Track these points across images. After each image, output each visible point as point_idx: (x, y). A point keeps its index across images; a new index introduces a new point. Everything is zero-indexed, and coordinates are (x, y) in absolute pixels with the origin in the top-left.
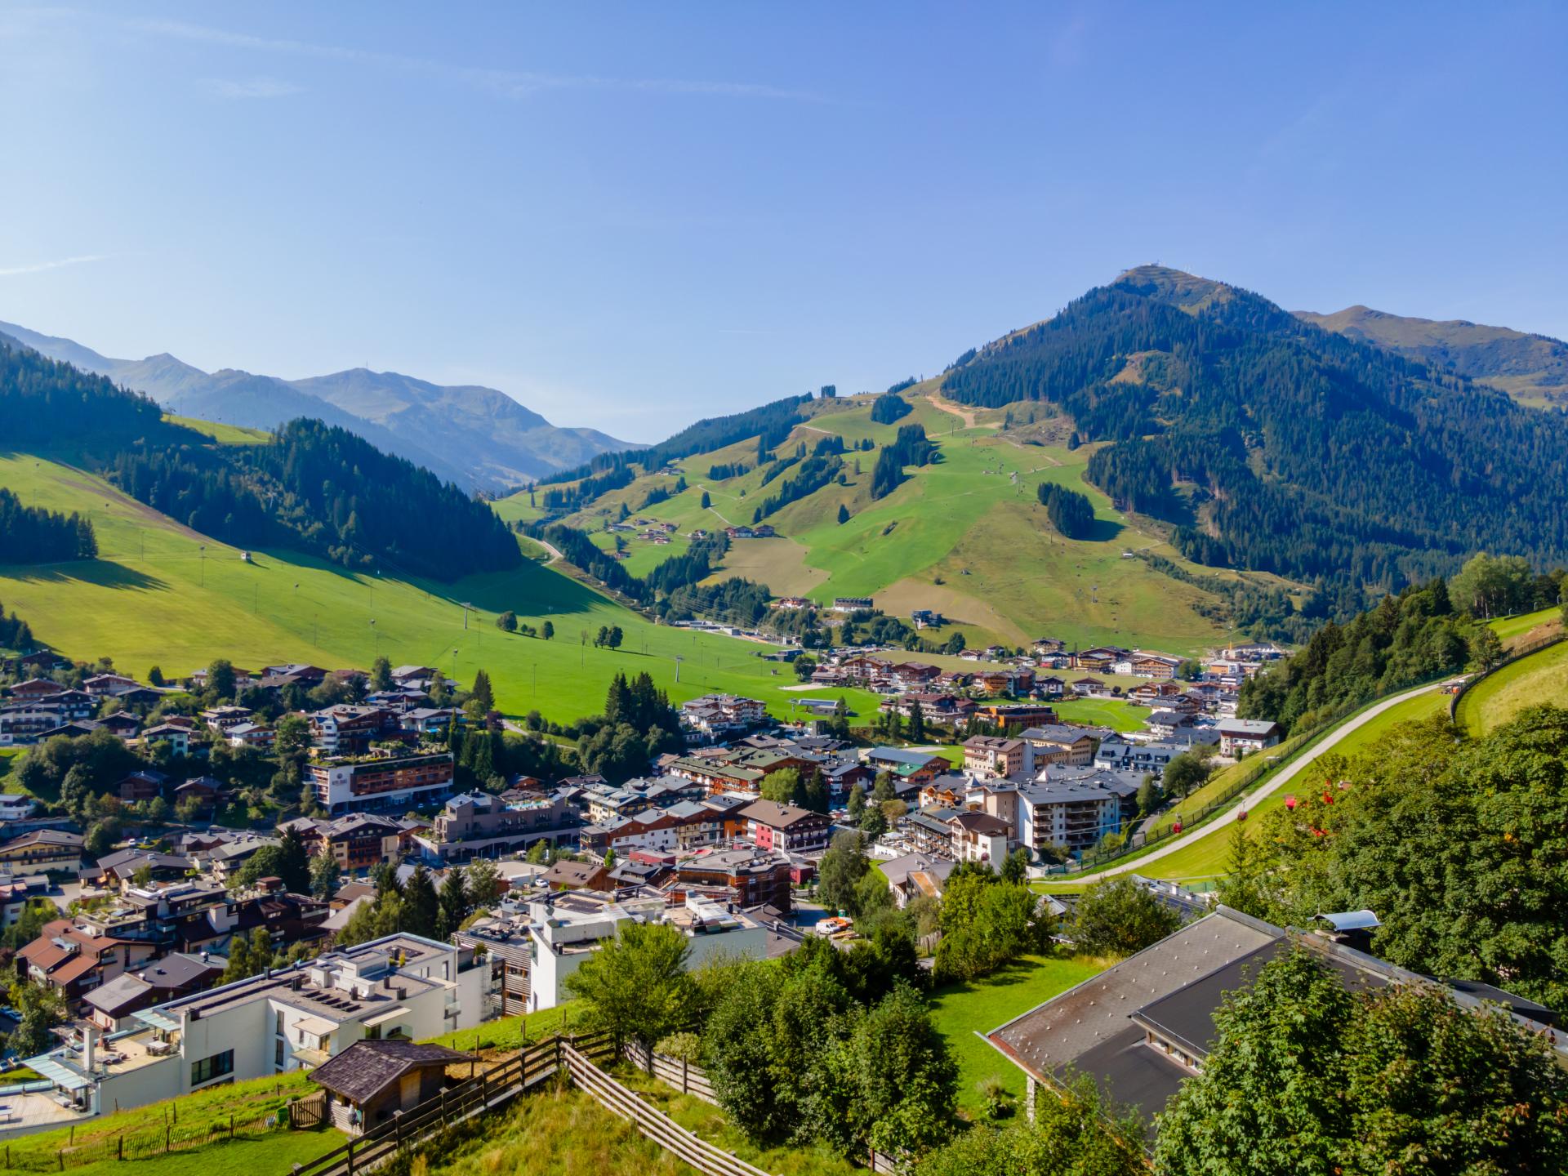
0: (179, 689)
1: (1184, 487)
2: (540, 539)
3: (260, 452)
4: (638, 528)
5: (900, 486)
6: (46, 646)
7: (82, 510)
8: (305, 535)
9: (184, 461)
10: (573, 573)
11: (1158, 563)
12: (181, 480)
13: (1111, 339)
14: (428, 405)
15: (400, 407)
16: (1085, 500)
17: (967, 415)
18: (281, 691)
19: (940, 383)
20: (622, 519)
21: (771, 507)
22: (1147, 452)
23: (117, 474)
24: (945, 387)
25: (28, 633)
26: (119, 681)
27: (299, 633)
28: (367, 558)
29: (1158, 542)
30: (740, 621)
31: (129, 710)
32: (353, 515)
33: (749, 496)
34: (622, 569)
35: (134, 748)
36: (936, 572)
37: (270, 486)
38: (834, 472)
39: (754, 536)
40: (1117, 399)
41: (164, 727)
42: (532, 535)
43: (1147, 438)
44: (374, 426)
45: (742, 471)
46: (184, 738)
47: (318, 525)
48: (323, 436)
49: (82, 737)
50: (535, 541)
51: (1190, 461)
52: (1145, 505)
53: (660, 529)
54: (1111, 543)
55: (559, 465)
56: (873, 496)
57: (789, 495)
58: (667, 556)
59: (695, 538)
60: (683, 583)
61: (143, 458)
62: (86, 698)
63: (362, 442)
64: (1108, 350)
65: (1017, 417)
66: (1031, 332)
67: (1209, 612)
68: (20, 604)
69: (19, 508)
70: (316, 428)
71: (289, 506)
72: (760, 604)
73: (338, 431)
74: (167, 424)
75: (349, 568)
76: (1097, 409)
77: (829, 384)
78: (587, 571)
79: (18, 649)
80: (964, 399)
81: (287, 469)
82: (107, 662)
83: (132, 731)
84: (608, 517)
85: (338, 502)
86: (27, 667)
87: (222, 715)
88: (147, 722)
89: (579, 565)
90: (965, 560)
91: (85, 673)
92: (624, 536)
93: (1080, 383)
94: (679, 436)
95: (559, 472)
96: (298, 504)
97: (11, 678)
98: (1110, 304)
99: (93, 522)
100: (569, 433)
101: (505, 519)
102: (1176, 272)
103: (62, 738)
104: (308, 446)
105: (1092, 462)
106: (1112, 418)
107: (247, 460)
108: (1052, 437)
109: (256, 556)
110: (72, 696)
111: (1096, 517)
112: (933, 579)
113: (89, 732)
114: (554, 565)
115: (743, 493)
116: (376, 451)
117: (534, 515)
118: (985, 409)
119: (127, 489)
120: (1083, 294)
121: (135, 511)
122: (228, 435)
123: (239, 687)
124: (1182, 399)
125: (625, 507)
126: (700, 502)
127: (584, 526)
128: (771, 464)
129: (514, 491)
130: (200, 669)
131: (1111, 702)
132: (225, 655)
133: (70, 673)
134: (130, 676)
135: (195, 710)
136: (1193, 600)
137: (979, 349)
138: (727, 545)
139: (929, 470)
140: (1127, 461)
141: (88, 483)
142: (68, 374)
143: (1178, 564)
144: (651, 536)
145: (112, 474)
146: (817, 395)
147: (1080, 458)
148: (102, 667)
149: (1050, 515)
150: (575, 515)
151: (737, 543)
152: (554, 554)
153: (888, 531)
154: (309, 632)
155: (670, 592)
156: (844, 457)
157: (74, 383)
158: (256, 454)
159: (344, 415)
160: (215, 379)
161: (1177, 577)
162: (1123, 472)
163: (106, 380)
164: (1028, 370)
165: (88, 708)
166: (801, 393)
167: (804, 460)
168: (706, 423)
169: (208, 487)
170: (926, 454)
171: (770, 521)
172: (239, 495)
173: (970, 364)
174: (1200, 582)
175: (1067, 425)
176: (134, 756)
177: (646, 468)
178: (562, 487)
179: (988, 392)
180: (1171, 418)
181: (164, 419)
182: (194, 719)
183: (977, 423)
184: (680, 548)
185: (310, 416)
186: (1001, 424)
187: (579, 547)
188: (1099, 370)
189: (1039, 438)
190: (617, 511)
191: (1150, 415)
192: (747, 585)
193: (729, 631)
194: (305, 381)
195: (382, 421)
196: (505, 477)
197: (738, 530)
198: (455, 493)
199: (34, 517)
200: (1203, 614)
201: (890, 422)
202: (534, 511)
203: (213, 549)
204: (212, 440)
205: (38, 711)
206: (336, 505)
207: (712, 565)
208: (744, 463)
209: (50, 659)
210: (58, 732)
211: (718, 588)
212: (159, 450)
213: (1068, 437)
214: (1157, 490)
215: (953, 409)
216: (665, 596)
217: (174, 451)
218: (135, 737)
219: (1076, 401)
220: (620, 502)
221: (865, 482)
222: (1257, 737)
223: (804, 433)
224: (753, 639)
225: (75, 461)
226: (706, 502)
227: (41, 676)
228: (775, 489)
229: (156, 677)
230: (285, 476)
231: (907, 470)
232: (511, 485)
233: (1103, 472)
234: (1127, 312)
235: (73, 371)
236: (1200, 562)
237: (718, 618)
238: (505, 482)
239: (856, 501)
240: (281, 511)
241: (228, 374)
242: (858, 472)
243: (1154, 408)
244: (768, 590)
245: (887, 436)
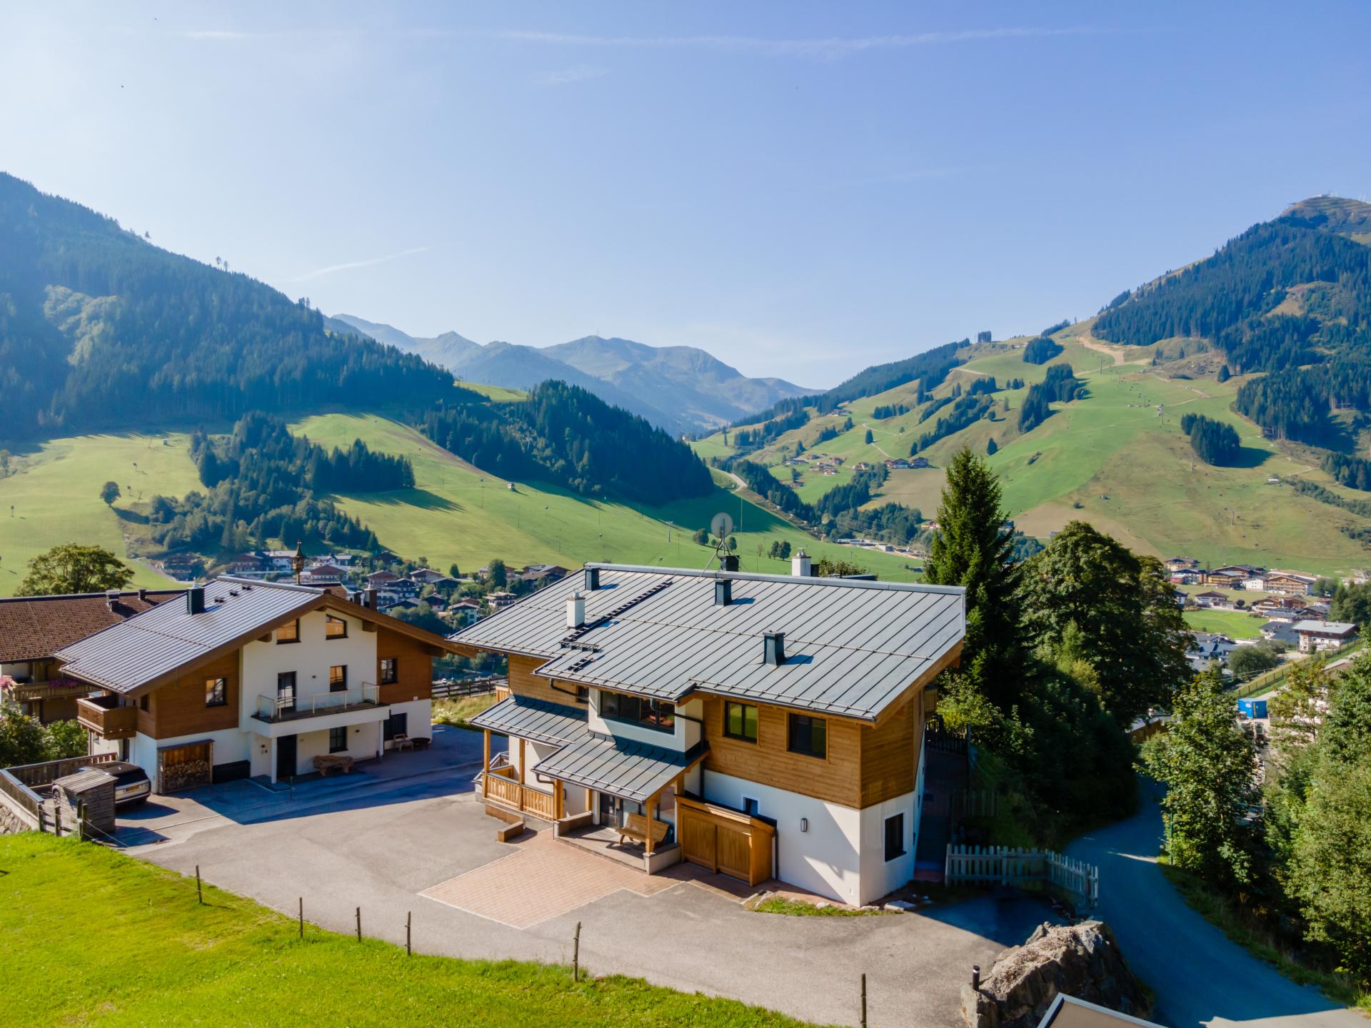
0: (470, 580)
1: (1343, 415)
2: (729, 472)
3: (521, 407)
4: (811, 462)
5: (1047, 421)
6: (386, 549)
7: (405, 453)
8: (553, 469)
9: (469, 416)
10: (755, 499)
11: (1306, 488)
12: (467, 430)
13: (1270, 275)
14: (645, 363)
15: (623, 366)
16: (1230, 429)
17: (1116, 353)
18: (536, 583)
19: (1091, 325)
20: (798, 454)
21: (927, 442)
22: (1303, 381)
23: (426, 426)
24: (1096, 328)
25: (375, 540)
26: (432, 573)
27: (547, 542)
28: (597, 487)
29: (1310, 468)
30: (895, 540)
31: (439, 593)
32: (586, 455)
33: (907, 432)
34: (796, 496)
35: (443, 618)
36: (1076, 498)
37: (528, 433)
38: (986, 408)
39: (910, 467)
40: (1274, 332)
41: (462, 604)
42: (723, 469)
43: (1304, 368)
44: (603, 383)
45: (902, 410)
46: (474, 613)
47: (561, 462)
48: (565, 393)
49: (412, 609)
50: (725, 473)
51: (1351, 390)
52: (1295, 432)
53: (830, 462)
54: (1257, 469)
55: (749, 409)
56: (1020, 429)
57: (943, 431)
58: (834, 485)
59: (858, 469)
60: (846, 507)
61: (442, 414)
62: (412, 584)
63: (593, 397)
64: (1267, 283)
65: (1166, 353)
66: (1186, 272)
67: (1360, 535)
68: (369, 520)
69: (367, 452)
70: (560, 387)
71: (541, 448)
72: (912, 526)
73: (576, 389)
74: (458, 388)
75: (585, 496)
76: (1251, 342)
77: (985, 330)
78: (766, 497)
79: (370, 550)
80: (1114, 339)
81: (540, 419)
82: (424, 560)
83: (442, 607)
84: (786, 453)
85: (576, 444)
86: (376, 563)
87: (499, 598)
88: (451, 601)
89: (760, 493)
90: (1104, 486)
91: (411, 567)
92: (799, 469)
93: (1234, 318)
94: (850, 382)
95: (748, 416)
96: (547, 446)
97: (367, 569)
98: (1272, 238)
99: (413, 462)
100: (758, 382)
101: (701, 456)
102: (1350, 201)
103: (400, 609)
104: (554, 402)
105: (1242, 393)
106: (1267, 349)
107: (512, 414)
108: (1201, 371)
109: (518, 486)
110: (404, 582)
111: (1242, 445)
112: (1072, 503)
113: (416, 606)
114: (739, 492)
115: (902, 430)
116: (603, 403)
117: (726, 452)
118: (1135, 347)
119: (432, 438)
120: (1244, 230)
121: (437, 453)
122: (498, 395)
123: (509, 580)
124: (1347, 329)
125: (800, 444)
126: (864, 438)
127: (766, 461)
128: (928, 404)
129: (712, 433)
130: (482, 566)
131: (1232, 613)
132: (500, 557)
133: (402, 567)
134: (438, 570)
135: (481, 595)
136: (1342, 523)
137: (1133, 291)
138: (886, 474)
139: (1076, 404)
140: (1279, 391)
141: (407, 433)
142: (394, 355)
143: (1328, 488)
144: (822, 468)
145: (422, 427)
146: (974, 341)
147: (1230, 390)
148: (421, 563)
149: (1193, 443)
150: (759, 451)
151: (894, 473)
152: (740, 483)
153: (1032, 461)
154: (555, 543)
155: (835, 515)
156: (995, 396)
157: (398, 360)
158: (518, 408)
159: (581, 374)
160: (486, 350)
161: (1327, 501)
162: (1275, 402)
163: (418, 357)
164: (1180, 309)
165: (413, 591)
166: (959, 340)
167: (958, 399)
168: (873, 370)
169: (485, 434)
170: (1072, 390)
171: (923, 454)
172: (506, 440)
173: (1125, 304)
174: (1352, 506)
175: (1218, 358)
176: (443, 623)
177: (820, 410)
178: (749, 429)
179: (1138, 330)
180: (1334, 347)
181: (456, 384)
182: (480, 601)
183: (1126, 360)
184: (845, 478)
185: (556, 379)
186: (1150, 360)
187: (761, 479)
188: (1256, 304)
189: (1187, 373)
190: (794, 447)
191: (1310, 345)
192: (901, 509)
193: (883, 548)
194: (551, 348)
195: (609, 379)
196: (705, 421)
197: (896, 462)
198: (662, 435)
199: (376, 458)
200: (1353, 537)
201: (1041, 362)
202: (726, 449)
203: (489, 481)
204: (488, 399)
205: (385, 591)
206: (574, 447)
207: (872, 492)
208: (904, 404)
209: (389, 558)
210: (398, 605)
211: (876, 512)
212: (452, 408)
213: (1218, 370)
214: (1312, 418)
215: (1103, 348)
216: (832, 518)
217: (462, 408)
218: (444, 611)
219: (1228, 336)
220: (796, 440)
221: (1014, 418)
222: (1335, 636)
223: (960, 375)
224: (904, 554)
225: (398, 418)
226: (870, 438)
227: (385, 569)
228: (930, 426)
229: (454, 571)
230: (538, 426)
231: (1053, 406)
232: (710, 427)
233: (1253, 402)
234: (1290, 245)
235: (397, 352)
236: (1355, 487)
237: (875, 537)
238: (705, 425)
239: (1004, 434)
240: (535, 452)
241: (496, 345)
242: (1007, 409)
243: (1314, 338)
244: (919, 514)
245: (1037, 375)
